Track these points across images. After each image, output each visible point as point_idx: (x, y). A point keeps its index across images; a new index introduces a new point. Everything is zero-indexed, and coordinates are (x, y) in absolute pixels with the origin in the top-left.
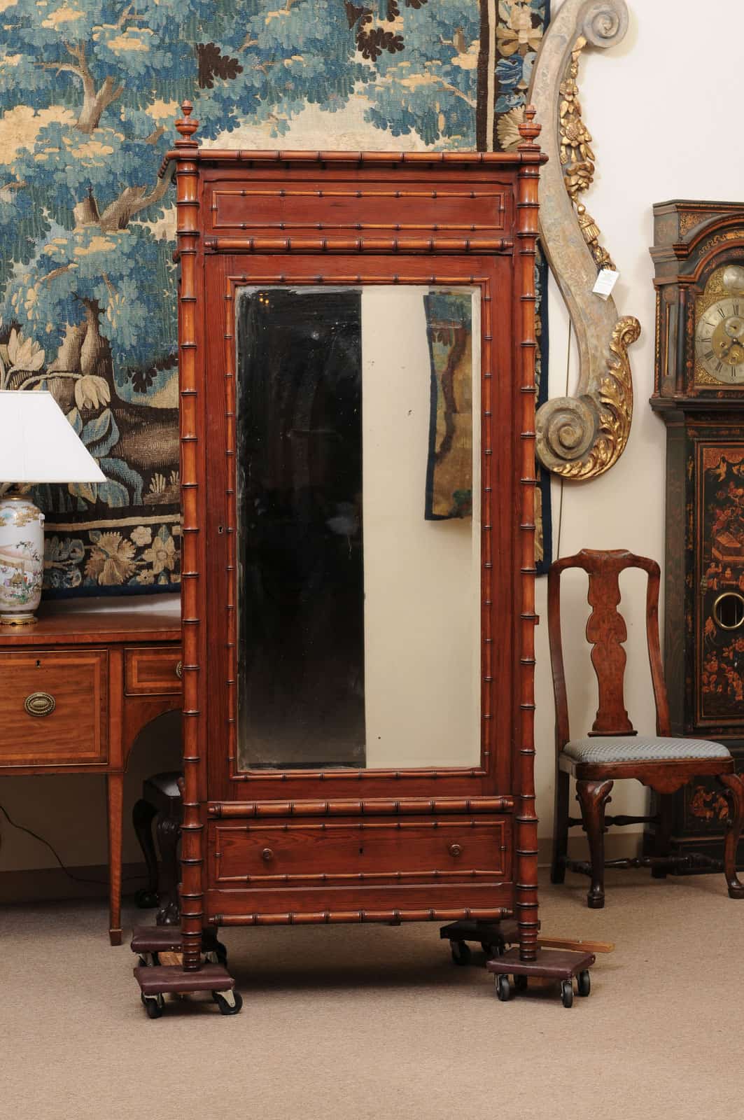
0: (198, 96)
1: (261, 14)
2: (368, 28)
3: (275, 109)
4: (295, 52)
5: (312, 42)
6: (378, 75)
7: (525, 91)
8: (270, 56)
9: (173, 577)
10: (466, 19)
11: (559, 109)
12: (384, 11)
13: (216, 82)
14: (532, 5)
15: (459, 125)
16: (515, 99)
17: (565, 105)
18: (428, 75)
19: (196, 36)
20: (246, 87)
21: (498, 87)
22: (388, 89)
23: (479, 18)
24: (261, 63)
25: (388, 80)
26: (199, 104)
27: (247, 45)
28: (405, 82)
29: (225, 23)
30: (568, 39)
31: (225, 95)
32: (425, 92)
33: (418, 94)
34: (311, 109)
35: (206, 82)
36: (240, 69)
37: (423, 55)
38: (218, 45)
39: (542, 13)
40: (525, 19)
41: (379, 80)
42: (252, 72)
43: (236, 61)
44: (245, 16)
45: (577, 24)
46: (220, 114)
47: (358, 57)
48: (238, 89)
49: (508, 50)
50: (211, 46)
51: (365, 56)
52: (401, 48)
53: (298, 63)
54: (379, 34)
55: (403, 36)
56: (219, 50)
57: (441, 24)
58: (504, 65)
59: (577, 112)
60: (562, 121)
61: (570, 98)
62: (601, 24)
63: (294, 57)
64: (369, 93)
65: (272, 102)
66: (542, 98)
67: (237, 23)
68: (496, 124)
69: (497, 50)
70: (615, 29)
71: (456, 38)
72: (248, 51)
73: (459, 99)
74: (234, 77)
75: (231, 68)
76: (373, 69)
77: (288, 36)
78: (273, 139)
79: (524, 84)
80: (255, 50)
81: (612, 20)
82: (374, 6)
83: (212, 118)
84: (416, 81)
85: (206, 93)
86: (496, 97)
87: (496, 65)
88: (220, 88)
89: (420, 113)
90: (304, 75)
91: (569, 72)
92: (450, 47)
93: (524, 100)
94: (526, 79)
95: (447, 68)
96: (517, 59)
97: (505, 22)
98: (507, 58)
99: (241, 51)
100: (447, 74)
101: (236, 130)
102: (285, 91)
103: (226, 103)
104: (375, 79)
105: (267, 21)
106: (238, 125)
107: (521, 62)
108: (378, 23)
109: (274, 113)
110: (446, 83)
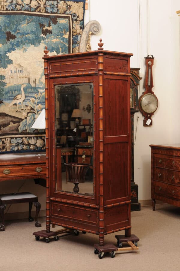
0: (6, 43)
1: (20, 25)
2: (44, 29)
3: (24, 46)
4: (28, 34)
5: (32, 31)
6: (47, 39)
7: (79, 43)
8: (23, 34)
9: (2, 150)
10: (66, 27)
11: (86, 47)
12: (48, 25)
13: (11, 40)
14: (80, 24)
15: (65, 50)
16: (76, 45)
17: (87, 46)
18: (58, 39)
19: (6, 30)
20: (17, 41)
21: (73, 42)
22: (49, 42)
23: (68, 27)
24: (21, 36)
25: (49, 40)
26: (7, 45)
27: (17, 32)
28: (53, 41)
29: (12, 27)
30: (88, 32)
31: (12, 43)
32: (57, 43)
33: (55, 43)
34: (32, 46)
35: (8, 40)
36: (16, 37)
37: (56, 35)
38: (11, 32)
39: (82, 26)
40: (78, 27)
41: (47, 40)
42: (19, 38)
43: (15, 35)
44: (17, 25)
45: (90, 29)
46: (12, 47)
47: (42, 35)
48: (16, 42)
49: (75, 34)
50: (9, 32)
51: (44, 35)
52: (52, 33)
53: (29, 36)
54: (47, 30)
55: (52, 30)
56: (11, 33)
57: (60, 28)
58: (74, 37)
59: (90, 48)
60: (87, 50)
61: (88, 45)
62: (95, 29)
63: (28, 35)
64: (45, 43)
65: (23, 45)
66: (82, 45)
67: (15, 27)
68: (72, 50)
69: (72, 34)
70: (98, 30)
71: (64, 31)
72: (18, 33)
73: (64, 45)
74: (14, 39)
75: (14, 37)
76: (46, 38)
77: (27, 30)
78: (23, 53)
79: (78, 41)
80: (19, 33)
81: (97, 28)
82: (45, 24)
83: (10, 48)
84: (55, 40)
85: (8, 42)
86: (73, 44)
87: (72, 37)
88: (11, 42)
89: (56, 47)
90: (30, 39)
91: (88, 39)
92: (62, 33)
93: (79, 45)
94: (79, 40)
95: (62, 38)
96: (77, 36)
97: (74, 28)
98: (75, 36)
99: (16, 33)
100: (62, 39)
101: (15, 51)
102: (26, 42)
103: (13, 45)
104: (46, 40)
105: (22, 27)
106: (16, 50)
107: (78, 37)
108: (46, 28)
109: (24, 47)
110: (62, 41)
